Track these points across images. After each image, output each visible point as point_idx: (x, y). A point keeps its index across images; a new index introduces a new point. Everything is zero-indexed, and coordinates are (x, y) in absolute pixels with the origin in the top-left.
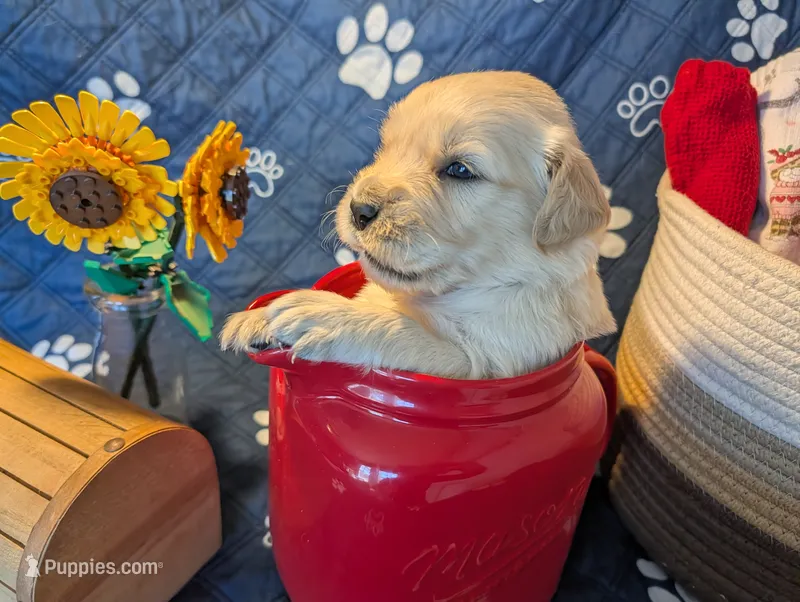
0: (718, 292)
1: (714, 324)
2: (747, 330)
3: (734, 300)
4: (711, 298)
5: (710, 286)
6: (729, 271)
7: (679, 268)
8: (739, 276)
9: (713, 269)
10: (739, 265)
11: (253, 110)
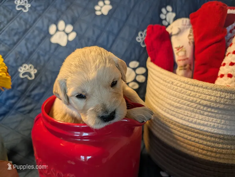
0: (164, 88)
1: (165, 97)
2: (174, 97)
3: (169, 90)
4: (163, 90)
5: (162, 87)
6: (166, 81)
7: (153, 83)
8: (169, 83)
9: (162, 82)
10: (168, 79)
11: (23, 52)
